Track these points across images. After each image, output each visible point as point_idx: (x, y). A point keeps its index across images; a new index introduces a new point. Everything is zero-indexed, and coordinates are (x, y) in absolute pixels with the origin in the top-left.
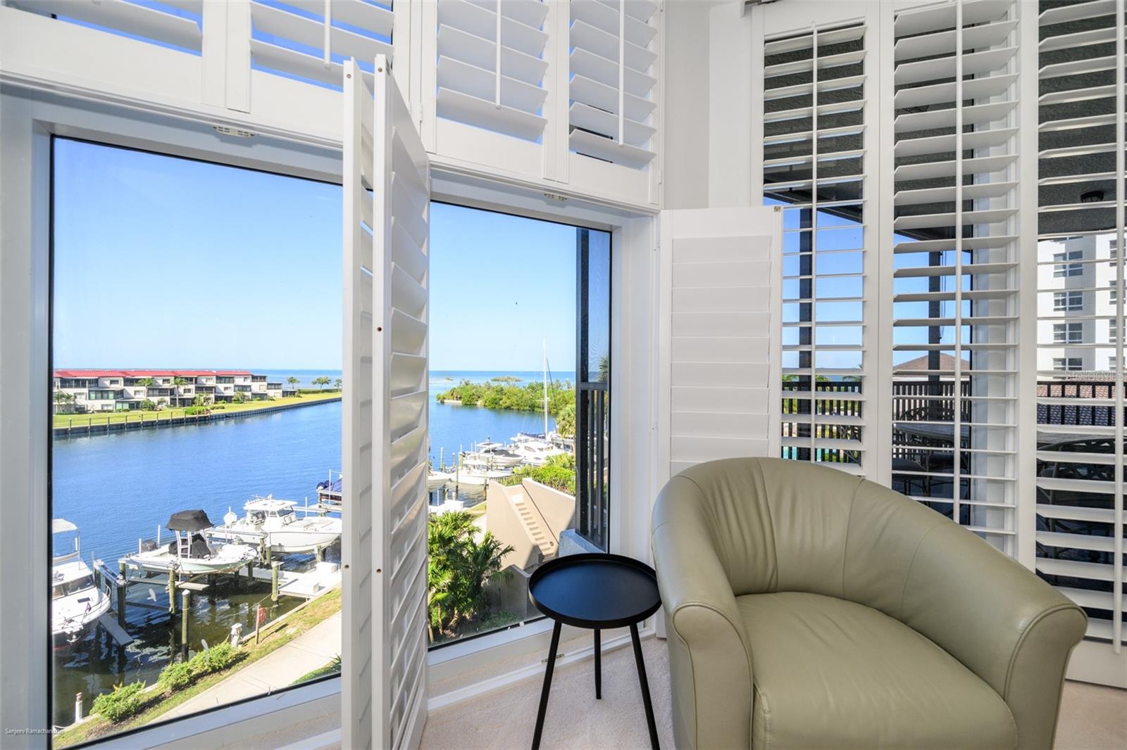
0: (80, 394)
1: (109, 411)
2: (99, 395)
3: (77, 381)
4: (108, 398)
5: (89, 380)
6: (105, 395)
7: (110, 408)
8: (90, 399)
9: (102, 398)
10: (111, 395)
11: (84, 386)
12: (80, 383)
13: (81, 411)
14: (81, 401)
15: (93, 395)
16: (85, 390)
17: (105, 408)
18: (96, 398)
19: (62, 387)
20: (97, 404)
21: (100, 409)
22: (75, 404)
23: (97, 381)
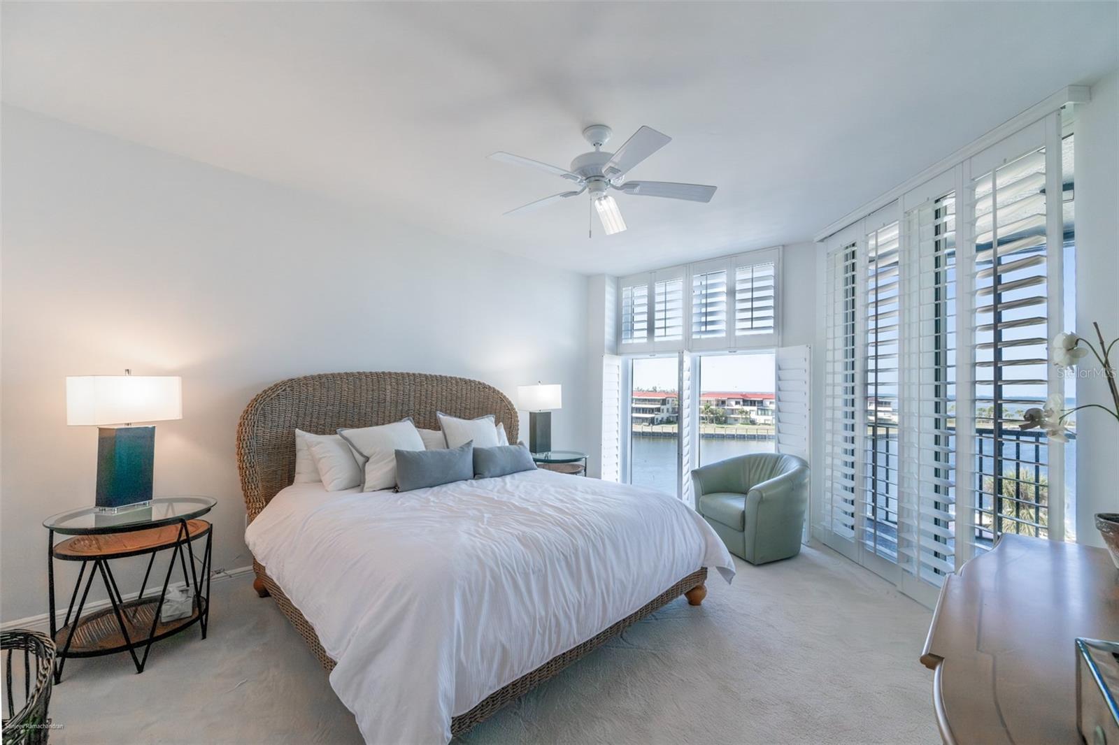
0: (753, 411)
1: (769, 425)
2: (763, 412)
3: (751, 401)
4: (768, 415)
5: (758, 401)
6: (766, 412)
7: (769, 422)
8: (758, 414)
9: (765, 414)
10: (770, 413)
11: (755, 405)
12: (753, 403)
13: (753, 422)
14: (753, 416)
15: (760, 412)
16: (755, 408)
17: (767, 422)
18: (761, 414)
19: (744, 405)
20: (760, 419)
21: (763, 422)
22: (750, 418)
23: (761, 402)
